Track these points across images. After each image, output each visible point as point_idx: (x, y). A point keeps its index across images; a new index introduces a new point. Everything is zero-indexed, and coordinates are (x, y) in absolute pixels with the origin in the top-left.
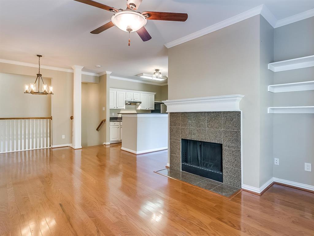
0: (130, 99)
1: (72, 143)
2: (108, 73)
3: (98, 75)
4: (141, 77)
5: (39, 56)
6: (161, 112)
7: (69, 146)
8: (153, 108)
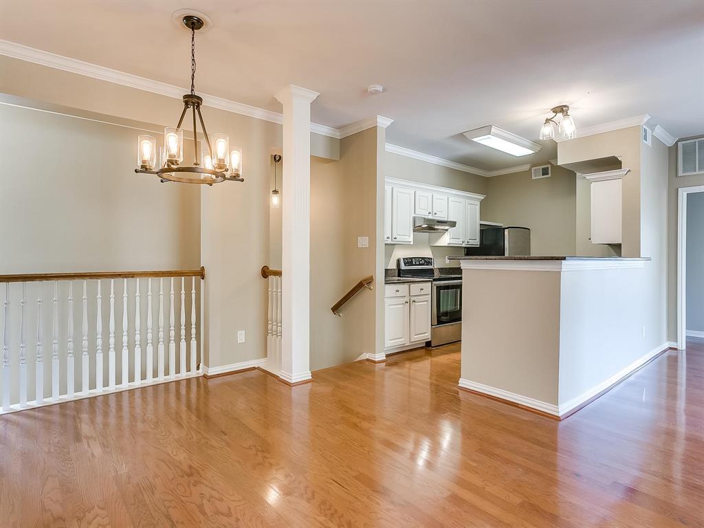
0: (424, 212)
1: (266, 356)
2: (383, 122)
3: (338, 135)
4: (475, 140)
5: (193, 23)
6: (507, 254)
7: (259, 368)
8: (476, 242)
